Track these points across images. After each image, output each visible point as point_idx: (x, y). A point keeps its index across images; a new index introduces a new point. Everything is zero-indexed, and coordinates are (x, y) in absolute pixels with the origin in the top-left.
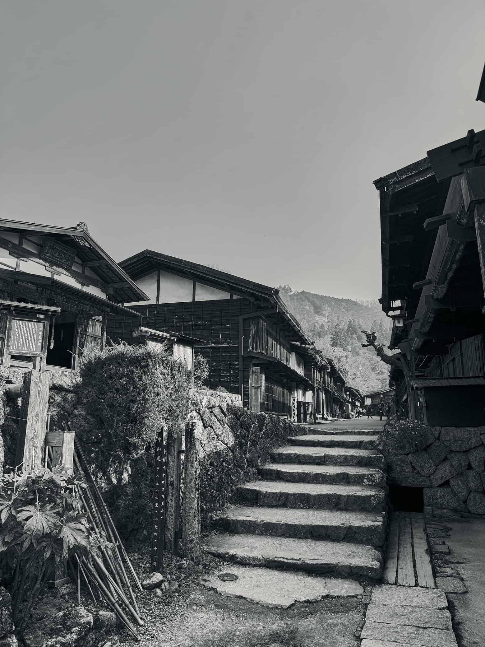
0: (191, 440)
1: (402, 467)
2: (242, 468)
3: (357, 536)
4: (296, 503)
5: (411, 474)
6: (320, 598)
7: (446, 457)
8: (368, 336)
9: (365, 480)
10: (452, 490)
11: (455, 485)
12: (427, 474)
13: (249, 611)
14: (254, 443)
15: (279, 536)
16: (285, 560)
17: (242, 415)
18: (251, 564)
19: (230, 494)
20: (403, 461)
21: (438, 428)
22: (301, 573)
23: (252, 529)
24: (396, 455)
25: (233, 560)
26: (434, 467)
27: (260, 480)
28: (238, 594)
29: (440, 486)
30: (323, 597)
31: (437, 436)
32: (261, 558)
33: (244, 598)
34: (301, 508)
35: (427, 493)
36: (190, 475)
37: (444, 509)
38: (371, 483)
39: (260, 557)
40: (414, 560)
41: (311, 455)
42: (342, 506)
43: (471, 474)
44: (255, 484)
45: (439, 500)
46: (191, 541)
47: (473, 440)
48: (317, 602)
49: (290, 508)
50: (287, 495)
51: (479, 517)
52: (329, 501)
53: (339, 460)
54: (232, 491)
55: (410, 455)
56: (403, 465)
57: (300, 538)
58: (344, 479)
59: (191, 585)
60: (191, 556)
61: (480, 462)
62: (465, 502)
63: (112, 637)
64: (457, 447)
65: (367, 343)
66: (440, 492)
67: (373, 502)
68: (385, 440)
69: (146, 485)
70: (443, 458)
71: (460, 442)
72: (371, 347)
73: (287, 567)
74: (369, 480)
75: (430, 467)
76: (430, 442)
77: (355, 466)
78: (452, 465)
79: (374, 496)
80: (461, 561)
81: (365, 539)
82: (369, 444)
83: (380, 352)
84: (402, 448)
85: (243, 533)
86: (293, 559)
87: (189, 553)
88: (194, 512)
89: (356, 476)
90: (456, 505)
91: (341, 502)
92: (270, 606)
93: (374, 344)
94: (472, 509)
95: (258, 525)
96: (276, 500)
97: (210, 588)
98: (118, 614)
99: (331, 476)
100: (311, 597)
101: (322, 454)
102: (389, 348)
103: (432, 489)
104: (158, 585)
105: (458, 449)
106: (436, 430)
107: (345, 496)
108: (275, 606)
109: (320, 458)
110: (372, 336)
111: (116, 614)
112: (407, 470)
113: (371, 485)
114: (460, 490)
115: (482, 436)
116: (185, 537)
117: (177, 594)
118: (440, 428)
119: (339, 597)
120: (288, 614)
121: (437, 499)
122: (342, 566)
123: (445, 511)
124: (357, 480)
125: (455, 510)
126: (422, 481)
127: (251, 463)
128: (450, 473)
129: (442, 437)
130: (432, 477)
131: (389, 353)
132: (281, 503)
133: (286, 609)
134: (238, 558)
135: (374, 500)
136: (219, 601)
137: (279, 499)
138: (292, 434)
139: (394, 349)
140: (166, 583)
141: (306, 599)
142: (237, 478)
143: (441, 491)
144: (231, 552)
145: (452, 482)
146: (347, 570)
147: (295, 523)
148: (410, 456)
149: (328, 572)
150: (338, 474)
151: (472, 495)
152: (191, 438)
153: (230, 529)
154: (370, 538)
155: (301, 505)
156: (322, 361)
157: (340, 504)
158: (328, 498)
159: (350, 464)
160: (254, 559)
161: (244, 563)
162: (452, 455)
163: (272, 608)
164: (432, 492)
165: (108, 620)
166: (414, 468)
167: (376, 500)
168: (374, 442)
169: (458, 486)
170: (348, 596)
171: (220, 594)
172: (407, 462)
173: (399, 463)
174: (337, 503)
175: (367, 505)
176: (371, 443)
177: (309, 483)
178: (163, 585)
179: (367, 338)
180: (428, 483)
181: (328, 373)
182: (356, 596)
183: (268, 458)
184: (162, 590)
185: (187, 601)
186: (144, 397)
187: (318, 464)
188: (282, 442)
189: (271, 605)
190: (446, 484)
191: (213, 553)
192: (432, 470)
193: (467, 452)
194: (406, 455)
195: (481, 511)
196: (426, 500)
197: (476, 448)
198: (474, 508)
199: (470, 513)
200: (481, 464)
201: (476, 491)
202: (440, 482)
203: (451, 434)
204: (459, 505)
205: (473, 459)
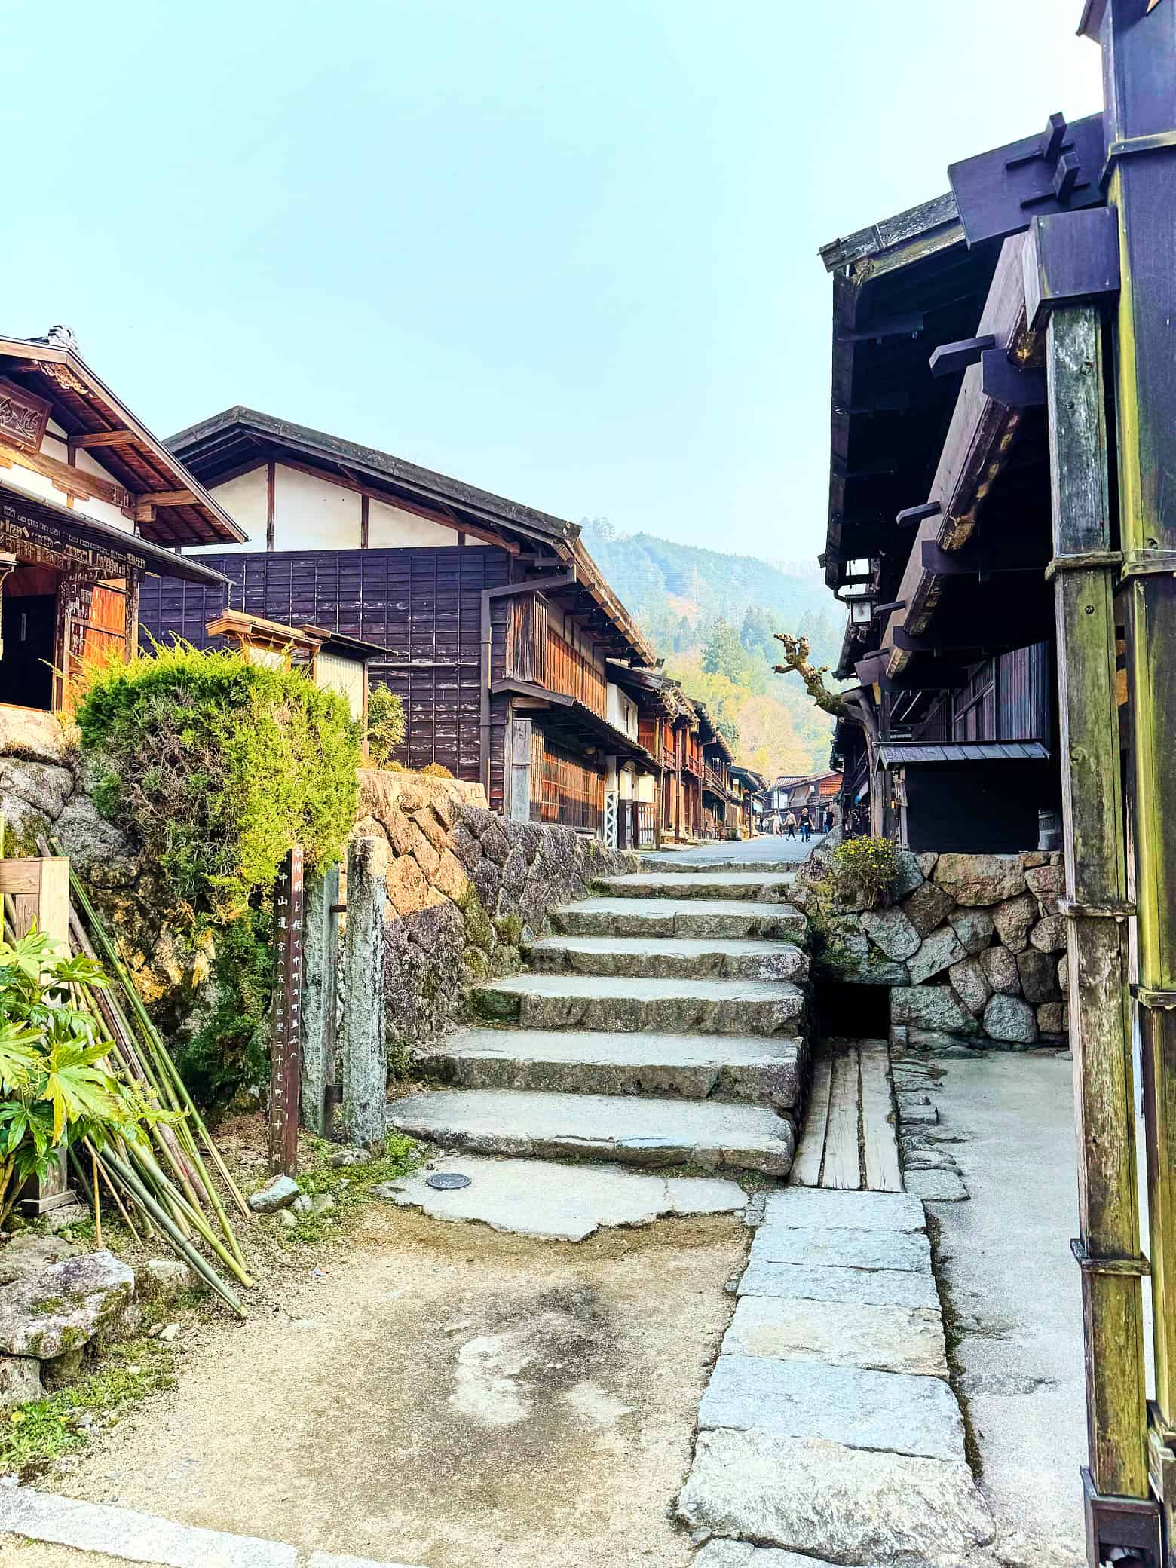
0: (361, 882)
1: (845, 940)
2: (484, 946)
3: (737, 1087)
4: (605, 1019)
5: (866, 956)
6: (653, 1218)
7: (945, 918)
8: (789, 647)
9: (762, 970)
10: (953, 992)
11: (960, 980)
12: (900, 956)
13: (495, 1249)
14: (515, 892)
15: (565, 1091)
16: (579, 1142)
17: (486, 827)
18: (501, 1153)
19: (456, 1004)
20: (851, 929)
21: (931, 856)
22: (612, 1168)
23: (505, 1078)
24: (833, 916)
25: (459, 1144)
26: (917, 941)
27: (525, 972)
28: (471, 1217)
29: (928, 982)
30: (659, 1216)
31: (926, 872)
32: (525, 1139)
33: (485, 1223)
34: (618, 1031)
35: (899, 995)
36: (360, 960)
37: (934, 1030)
38: (774, 975)
39: (523, 1136)
40: (861, 1137)
41: (644, 916)
42: (709, 1024)
43: (997, 956)
44: (515, 980)
45: (924, 1013)
46: (364, 1107)
47: (1008, 883)
48: (646, 1226)
49: (593, 1030)
50: (587, 1004)
51: (1006, 1046)
52: (680, 1014)
53: (706, 926)
54: (461, 997)
55: (866, 915)
56: (848, 935)
57: (613, 1094)
58: (719, 967)
59: (362, 1200)
60: (363, 1139)
61: (1017, 930)
62: (979, 1015)
63: (180, 1313)
64: (970, 898)
65: (785, 664)
66: (927, 996)
67: (779, 1016)
68: (811, 881)
69: (253, 982)
70: (939, 920)
71: (978, 887)
72: (794, 673)
73: (582, 1156)
74: (772, 968)
75: (908, 942)
76: (912, 886)
77: (741, 938)
78: (956, 938)
79: (781, 1002)
80: (963, 1137)
81: (756, 1093)
82: (775, 891)
83: (813, 683)
84: (849, 899)
85: (484, 1086)
86: (595, 1139)
87: (361, 1133)
88: (370, 1041)
89: (741, 960)
90: (960, 1022)
91: (706, 1017)
92: (543, 1239)
93: (802, 667)
94: (994, 1030)
95: (520, 1069)
96: (562, 1013)
97: (406, 1206)
98: (192, 1265)
99: (687, 961)
100: (633, 1218)
101: (669, 915)
102: (836, 675)
103: (910, 990)
104: (288, 1203)
105: (972, 902)
106: (926, 860)
107: (716, 1004)
108: (552, 1238)
109: (664, 922)
110: (797, 646)
111: (188, 1265)
112: (855, 948)
113: (776, 980)
114: (970, 990)
115: (1028, 873)
116: (349, 1098)
117: (330, 1221)
118: (936, 855)
119: (694, 1215)
120: (581, 1253)
121: (920, 1011)
122: (705, 1151)
123: (935, 1035)
124: (748, 969)
125: (956, 1034)
126: (888, 972)
127: (505, 935)
128: (952, 953)
129: (939, 874)
130: (910, 963)
131: (835, 688)
132: (572, 1020)
133: (577, 1243)
134: (471, 1140)
135: (780, 1010)
136: (427, 1230)
137: (569, 1013)
138: (603, 870)
139: (848, 677)
140: (305, 1198)
141: (622, 1221)
142: (473, 967)
143: (928, 994)
144: (457, 1128)
145: (955, 974)
146: (715, 1159)
147: (603, 1063)
148: (865, 918)
149: (670, 1165)
150: (703, 957)
151: (995, 1001)
152: (361, 876)
153: (455, 1079)
154: (767, 1091)
155: (619, 1025)
156: (680, 707)
157: (703, 1020)
158: (679, 1008)
159: (732, 934)
160: (508, 1142)
161: (483, 1150)
162: (960, 914)
163: (546, 1242)
164: (908, 995)
165: (171, 1279)
166: (872, 943)
167: (785, 1010)
168: (787, 886)
169: (969, 983)
170: (715, 1213)
171: (430, 1217)
172: (858, 931)
173: (839, 931)
174: (697, 1019)
175: (763, 1022)
176: (782, 890)
177: (637, 976)
178: (297, 1204)
179: (788, 651)
180: (900, 975)
181: (692, 734)
182: (731, 1213)
183: (546, 925)
184: (295, 1212)
185: (355, 1234)
186: (241, 778)
187: (661, 935)
188: (579, 890)
189: (544, 1235)
190: (941, 978)
191: (416, 1132)
192: (912, 948)
193: (992, 908)
194: (860, 913)
195: (1010, 1035)
196: (895, 1012)
197: (1011, 899)
198: (998, 1028)
199: (987, 1037)
200: (1022, 934)
201: (1004, 992)
202: (927, 974)
203: (960, 869)
204: (967, 1023)
205: (1005, 923)
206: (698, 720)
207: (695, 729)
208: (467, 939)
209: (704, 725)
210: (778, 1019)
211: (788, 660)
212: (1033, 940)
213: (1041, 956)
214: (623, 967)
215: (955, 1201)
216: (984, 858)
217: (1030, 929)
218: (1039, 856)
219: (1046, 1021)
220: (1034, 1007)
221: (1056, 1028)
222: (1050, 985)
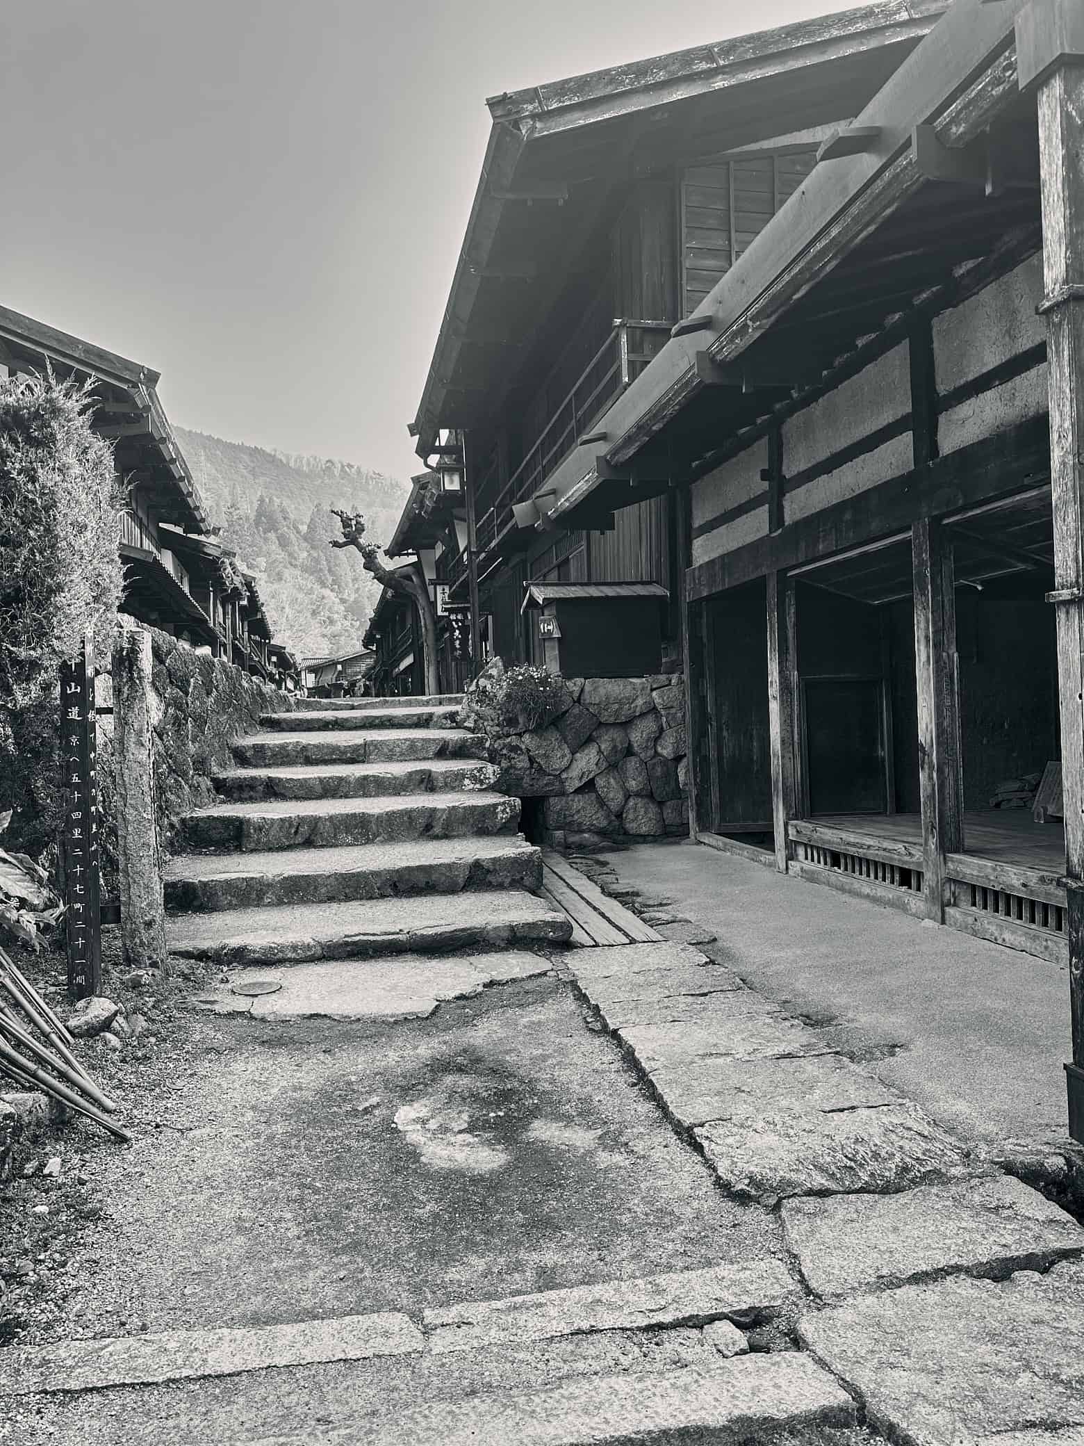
0: (131, 679)
1: (510, 759)
2: (184, 774)
3: (490, 878)
4: (335, 835)
5: (528, 772)
6: (480, 989)
7: (590, 735)
8: (346, 523)
9: (467, 782)
10: (598, 797)
11: (605, 787)
12: (555, 770)
13: (348, 1037)
14: (200, 721)
15: (321, 902)
16: (371, 938)
18: (289, 960)
19: (168, 834)
20: (515, 749)
21: (579, 681)
22: (409, 957)
23: (254, 896)
24: (499, 738)
25: (240, 957)
26: (569, 756)
27: (223, 802)
28: (308, 1013)
29: (578, 791)
30: (485, 986)
31: (576, 695)
32: (312, 943)
33: (325, 1015)
34: (348, 845)
35: (555, 803)
37: (583, 832)
38: (478, 786)
39: (308, 940)
40: (595, 909)
41: (334, 743)
42: (437, 830)
43: (632, 763)
44: (215, 809)
45: (576, 817)
46: (149, 924)
47: (640, 702)
48: (478, 995)
49: (322, 846)
50: (314, 822)
51: (641, 840)
52: (410, 823)
53: (398, 750)
54: (172, 826)
55: (527, 736)
56: (513, 755)
57: (371, 898)
58: (427, 783)
59: (178, 1016)
60: (150, 958)
61: (647, 741)
62: (619, 816)
63: (48, 1148)
64: (610, 716)
65: (342, 540)
66: (578, 803)
67: (502, 816)
68: (478, 708)
70: (586, 737)
71: (616, 706)
72: (352, 548)
73: (375, 951)
74: (475, 779)
75: (563, 756)
76: (564, 708)
77: (431, 759)
78: (600, 752)
79: (504, 803)
80: (664, 902)
81: (508, 881)
82: (446, 718)
83: (370, 562)
84: (512, 722)
85: (231, 907)
86: (386, 934)
87: (146, 953)
89: (446, 775)
90: (604, 823)
91: (434, 824)
92: (392, 1020)
93: (359, 543)
94: (631, 827)
95: (269, 885)
96: (290, 834)
97: (230, 1014)
99: (395, 778)
100: (467, 989)
101: (361, 741)
102: (386, 553)
103: (564, 799)
104: (106, 1025)
105: (612, 720)
106: (574, 685)
107: (445, 810)
108: (401, 1018)
109: (356, 748)
110: (354, 522)
112: (520, 765)
113: (480, 790)
114: (611, 795)
115: (654, 694)
116: (129, 917)
117: (153, 1040)
118: (583, 680)
119: (513, 981)
120: (435, 1025)
121: (573, 816)
122: (495, 928)
123: (586, 835)
124: (453, 783)
125: (601, 833)
126: (546, 785)
127: (201, 764)
128: (597, 764)
129: (586, 696)
130: (564, 776)
131: (388, 564)
132: (299, 840)
133: (427, 1018)
134: (254, 952)
135: (504, 811)
136: (267, 1033)
137: (296, 832)
138: (266, 707)
139: (400, 555)
140: (120, 1019)
141: (457, 993)
142: (179, 797)
143: (579, 801)
144: (234, 942)
145: (600, 782)
146: (505, 934)
147: (359, 870)
148: (526, 738)
149: (463, 946)
150: (410, 774)
151: (631, 803)
152: (131, 671)
153: (196, 903)
154: (518, 877)
155: (350, 839)
156: (235, 578)
157: (432, 827)
158: (410, 818)
159: (420, 755)
160: (294, 948)
161: (268, 960)
162: (603, 731)
163: (396, 1022)
164: (563, 802)
165: (31, 1112)
166: (532, 760)
167: (508, 810)
168: (457, 713)
169: (610, 784)
170: (530, 976)
171: (263, 1020)
172: (521, 750)
173: (504, 752)
174: (427, 826)
175: (488, 823)
176: (452, 716)
177: (346, 797)
178: (114, 1024)
179: (344, 527)
180: (557, 786)
181: (241, 608)
182: (544, 974)
183: (229, 758)
184: (116, 1034)
185: (188, 1047)
187: (352, 761)
188: (250, 725)
189: (392, 1016)
190: (589, 786)
191: (187, 952)
192: (565, 762)
193: (627, 724)
194: (520, 735)
195: (644, 830)
196: (552, 819)
197: (642, 715)
198: (634, 825)
199: (626, 833)
200: (651, 744)
201: (638, 794)
202: (577, 784)
203: (602, 691)
204: (610, 822)
205: (637, 736)
206: (248, 594)
207: (245, 602)
208: (169, 767)
209: (253, 598)
210: (502, 818)
211: (345, 536)
212: (659, 749)
213: (665, 762)
214: (330, 790)
215: (708, 943)
216: (621, 682)
217: (656, 739)
218: (663, 678)
219: (670, 815)
220: (661, 804)
221: (678, 820)
222: (673, 784)
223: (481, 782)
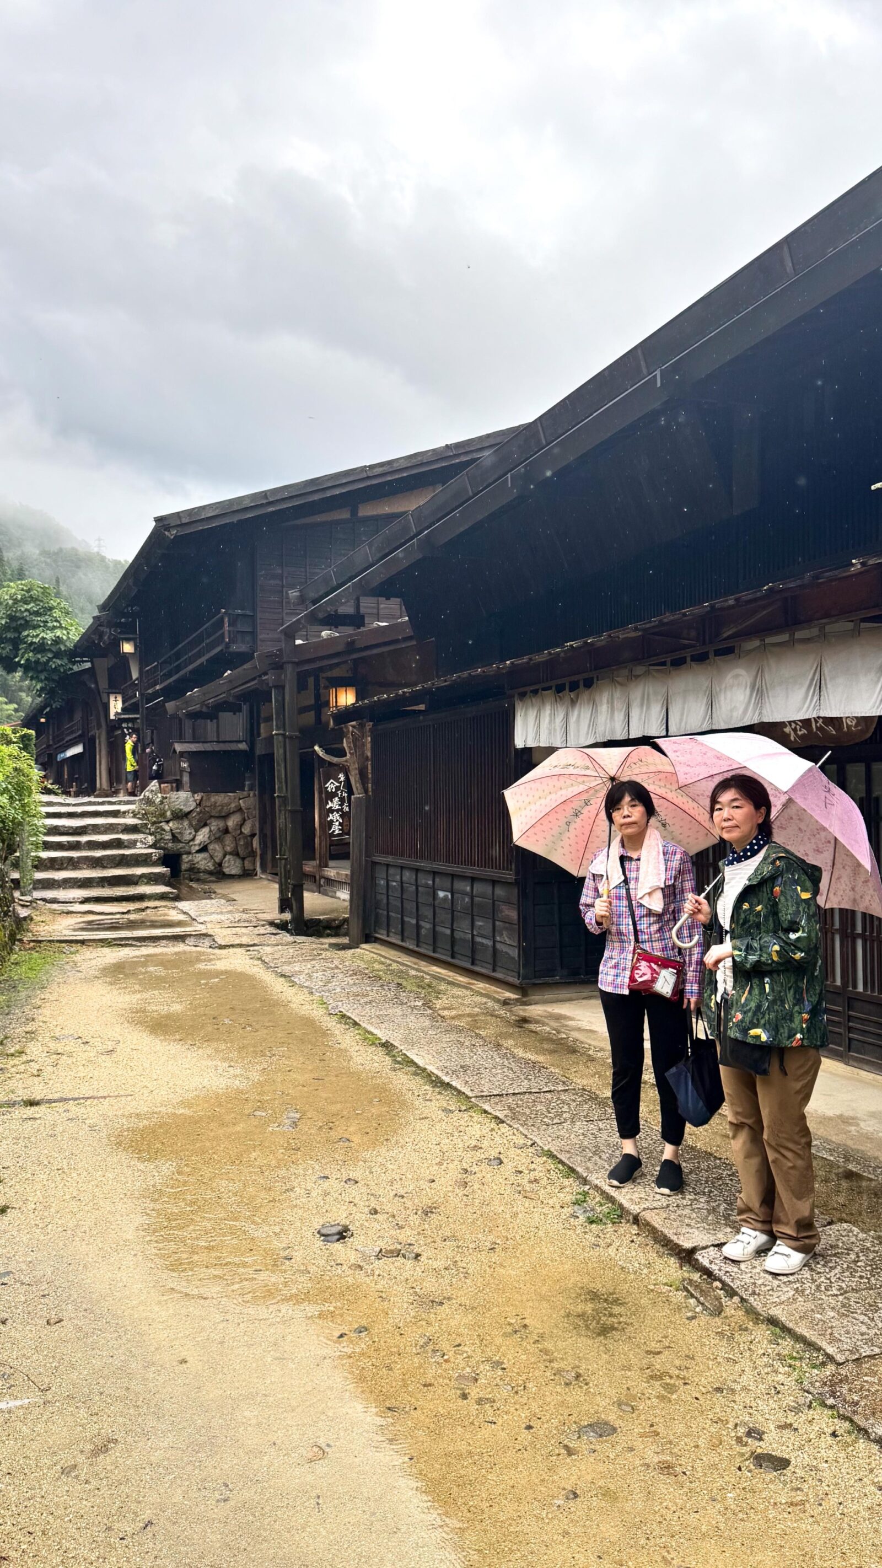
1: (161, 834)
5: (170, 840)
7: (206, 822)
9: (138, 844)
10: (209, 854)
11: (213, 849)
12: (186, 840)
20: (164, 829)
24: (155, 824)
26: (193, 833)
29: (198, 851)
31: (198, 802)
35: (187, 859)
37: (200, 872)
38: (144, 846)
41: (69, 826)
43: (228, 837)
45: (196, 865)
47: (233, 805)
50: (70, 859)
51: (231, 877)
52: (112, 860)
53: (105, 828)
55: (171, 822)
56: (162, 832)
58: (118, 844)
61: (237, 826)
62: (220, 865)
64: (217, 813)
66: (198, 858)
67: (153, 858)
68: (145, 807)
70: (203, 823)
71: (220, 808)
74: (143, 843)
75: (190, 833)
76: (192, 808)
77: (120, 833)
78: (211, 831)
79: (152, 854)
84: (163, 815)
89: (128, 841)
90: (213, 868)
94: (226, 871)
99: (104, 842)
103: (191, 856)
105: (217, 815)
106: (198, 796)
112: (167, 837)
114: (216, 854)
115: (240, 801)
118: (202, 794)
123: (202, 874)
124: (131, 844)
125: (211, 873)
126: (181, 848)
128: (209, 837)
129: (204, 802)
130: (190, 843)
135: (155, 855)
143: (198, 856)
145: (211, 847)
146: (154, 896)
148: (170, 824)
151: (227, 857)
154: (160, 878)
159: (115, 831)
162: (213, 820)
164: (190, 859)
166: (173, 835)
167: (157, 855)
168: (134, 809)
169: (216, 848)
172: (167, 830)
173: (158, 830)
175: (149, 860)
176: (131, 811)
177: (82, 849)
180: (186, 848)
190: (204, 849)
192: (191, 836)
193: (225, 817)
194: (167, 822)
195: (233, 872)
196: (184, 866)
197: (234, 812)
198: (228, 869)
199: (224, 874)
200: (239, 827)
201: (230, 853)
202: (197, 848)
203: (213, 800)
204: (215, 868)
205: (231, 823)
212: (243, 830)
213: (246, 837)
214: (73, 846)
216: (223, 795)
217: (241, 825)
218: (245, 793)
219: (248, 865)
220: (243, 859)
221: (252, 868)
222: (250, 849)
223: (145, 844)
